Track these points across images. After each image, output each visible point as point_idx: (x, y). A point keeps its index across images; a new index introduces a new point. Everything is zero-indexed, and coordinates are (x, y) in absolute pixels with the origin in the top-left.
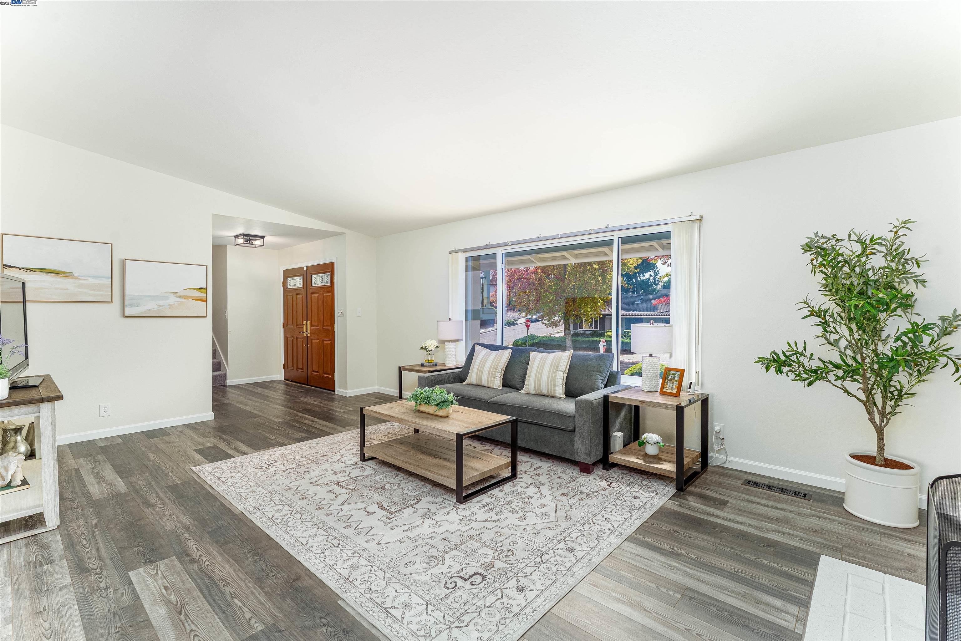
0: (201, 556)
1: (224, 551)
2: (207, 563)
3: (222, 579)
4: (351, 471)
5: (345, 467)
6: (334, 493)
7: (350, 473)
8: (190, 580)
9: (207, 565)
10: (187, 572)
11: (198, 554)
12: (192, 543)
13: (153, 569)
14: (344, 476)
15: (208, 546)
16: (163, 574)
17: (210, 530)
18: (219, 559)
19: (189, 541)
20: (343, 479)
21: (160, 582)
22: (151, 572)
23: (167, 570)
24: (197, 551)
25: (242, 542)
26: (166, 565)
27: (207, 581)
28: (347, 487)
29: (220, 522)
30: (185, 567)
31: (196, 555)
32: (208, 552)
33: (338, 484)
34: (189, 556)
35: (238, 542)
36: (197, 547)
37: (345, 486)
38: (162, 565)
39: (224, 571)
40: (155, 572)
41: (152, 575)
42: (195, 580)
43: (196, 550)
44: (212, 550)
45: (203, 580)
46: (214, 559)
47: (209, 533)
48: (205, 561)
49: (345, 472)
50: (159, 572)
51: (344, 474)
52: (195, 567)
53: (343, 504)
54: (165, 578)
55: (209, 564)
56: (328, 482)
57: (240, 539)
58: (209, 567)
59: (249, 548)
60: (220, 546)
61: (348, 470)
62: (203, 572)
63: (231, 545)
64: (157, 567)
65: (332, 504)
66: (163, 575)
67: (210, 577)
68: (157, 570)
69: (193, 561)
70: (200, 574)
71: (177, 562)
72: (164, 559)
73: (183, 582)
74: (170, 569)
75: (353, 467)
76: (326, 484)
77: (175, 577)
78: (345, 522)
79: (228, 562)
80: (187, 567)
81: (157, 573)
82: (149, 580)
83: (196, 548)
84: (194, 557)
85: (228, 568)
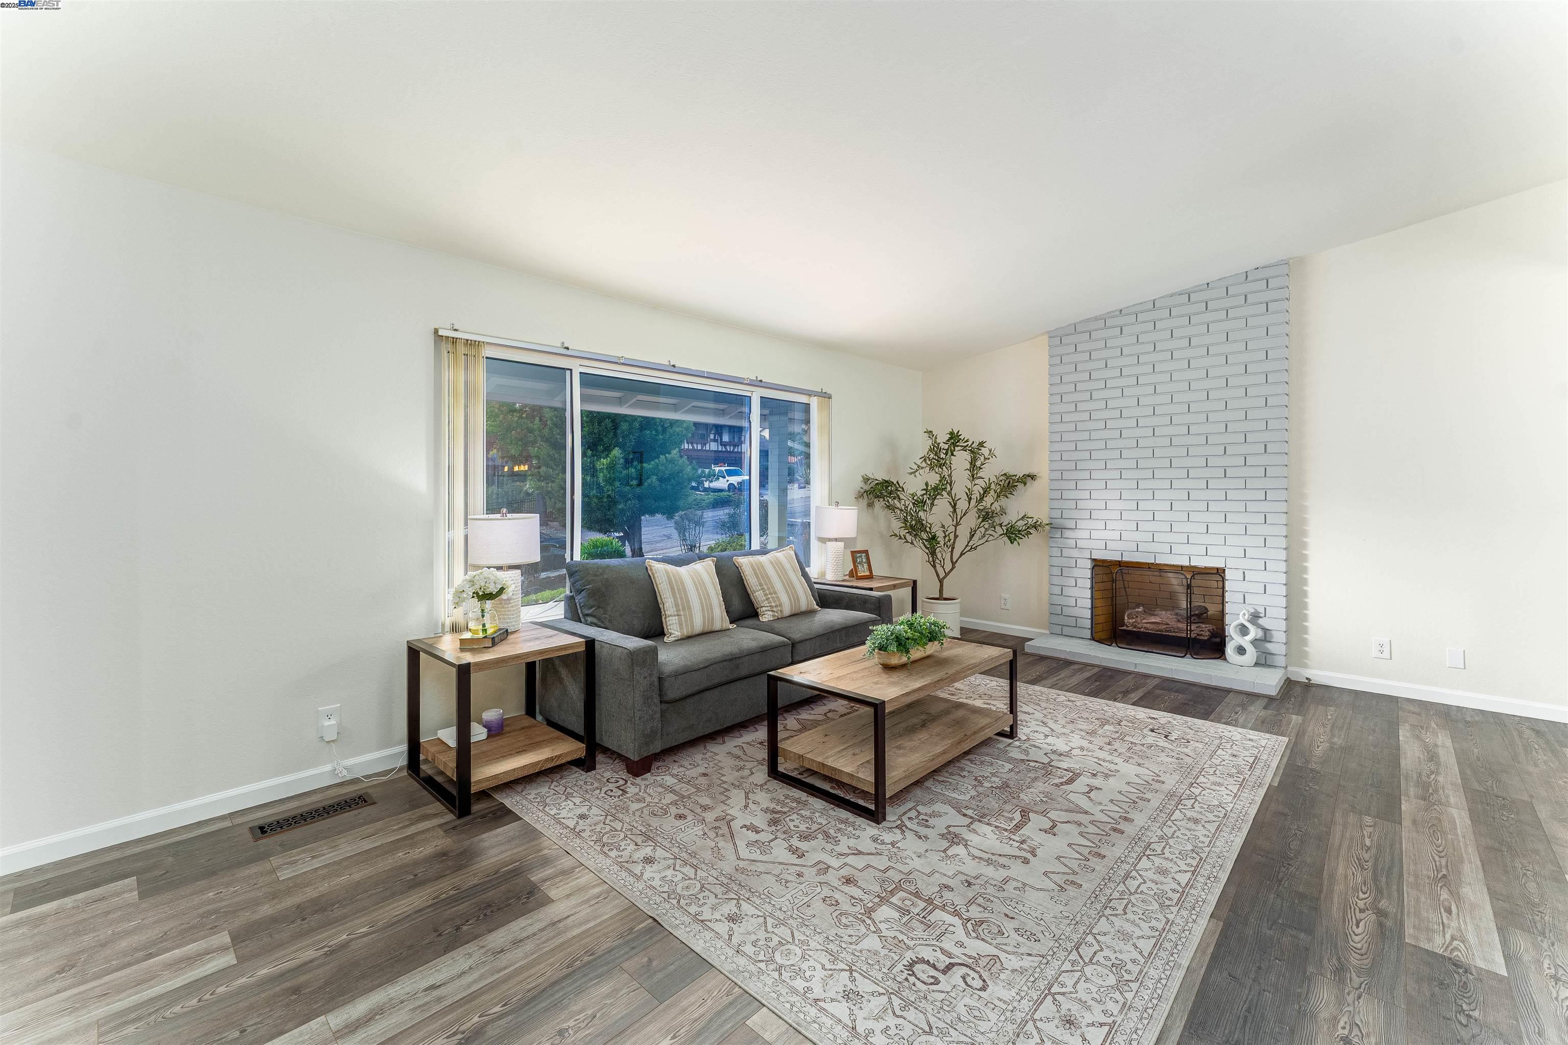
0: (1361, 911)
1: (1321, 891)
2: (1362, 896)
3: (1362, 868)
6: (1053, 827)
8: (1405, 895)
9: (1364, 893)
10: (1403, 907)
11: (1363, 915)
12: (1357, 939)
13: (1456, 949)
14: (971, 830)
15: (1335, 912)
16: (1443, 931)
17: (1302, 936)
18: (1339, 888)
19: (1359, 946)
20: (985, 829)
21: (1454, 924)
22: (1464, 948)
23: (1433, 931)
24: (1361, 920)
25: (1281, 881)
26: (1430, 940)
27: (1384, 879)
28: (1017, 818)
29: (1270, 933)
30: (1399, 914)
31: (1370, 918)
32: (1346, 907)
33: (1014, 829)
34: (1381, 925)
35: (1286, 885)
36: (1354, 927)
37: (1016, 821)
38: (1437, 945)
39: (1350, 873)
40: (1455, 943)
41: (1463, 942)
42: (1398, 891)
43: (1362, 924)
44: (1336, 905)
45: (1387, 883)
46: (1346, 894)
47: (1310, 932)
48: (1362, 900)
50: (1448, 936)
51: (961, 832)
52: (1383, 904)
53: (1085, 813)
54: (1443, 923)
55: (1360, 893)
56: (1012, 842)
57: (1278, 886)
58: (1364, 889)
59: (1283, 869)
60: (1318, 899)
62: (1379, 891)
63: (1301, 889)
64: (1447, 947)
65: (1094, 822)
66: (1443, 928)
67: (1375, 879)
68: (1450, 944)
69: (1381, 913)
70: (1385, 892)
71: (1409, 930)
72: (1427, 950)
73: (1418, 900)
74: (1428, 929)
76: (1022, 842)
77: (1426, 915)
78: (1136, 802)
79: (1332, 876)
80: (1397, 912)
81: (1453, 938)
82: (1472, 938)
83: (1358, 927)
84: (1374, 917)
85: (1341, 871)
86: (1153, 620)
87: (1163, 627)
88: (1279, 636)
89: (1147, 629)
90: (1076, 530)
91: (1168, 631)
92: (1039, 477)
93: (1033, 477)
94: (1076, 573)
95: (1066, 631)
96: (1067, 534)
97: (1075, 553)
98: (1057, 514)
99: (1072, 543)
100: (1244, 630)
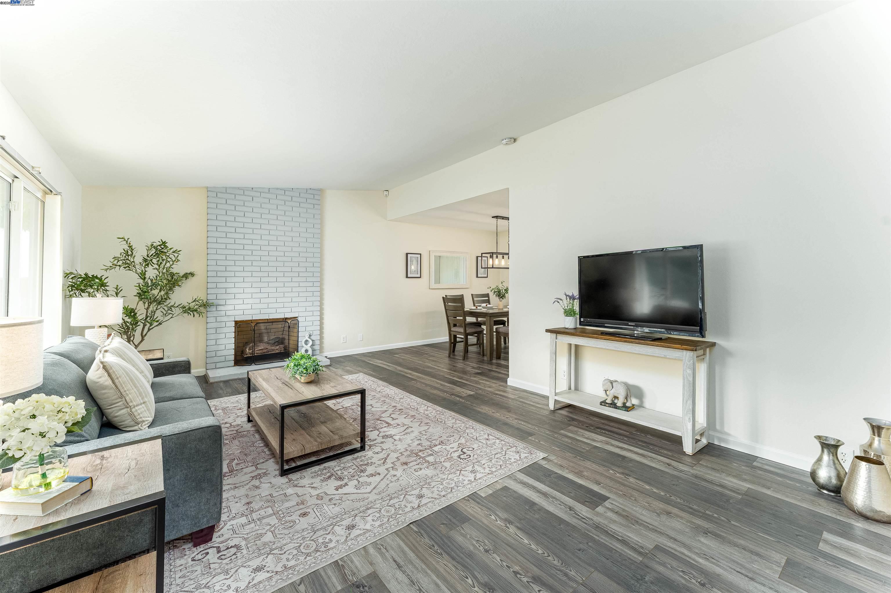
4: (377, 437)
5: (382, 443)
6: (392, 418)
7: (378, 436)
14: (384, 432)
20: (385, 429)
28: (382, 422)
33: (389, 424)
37: (383, 423)
49: (383, 437)
51: (384, 434)
53: (386, 411)
56: (398, 427)
61: (380, 440)
65: (393, 411)
75: (375, 442)
76: (399, 425)
78: (385, 402)
86: (260, 348)
87: (265, 351)
88: (318, 342)
89: (258, 353)
90: (226, 306)
91: (267, 352)
92: (197, 275)
93: (192, 274)
94: (225, 330)
95: (218, 365)
96: (220, 308)
97: (225, 319)
98: (213, 297)
99: (223, 313)
100: (306, 342)
